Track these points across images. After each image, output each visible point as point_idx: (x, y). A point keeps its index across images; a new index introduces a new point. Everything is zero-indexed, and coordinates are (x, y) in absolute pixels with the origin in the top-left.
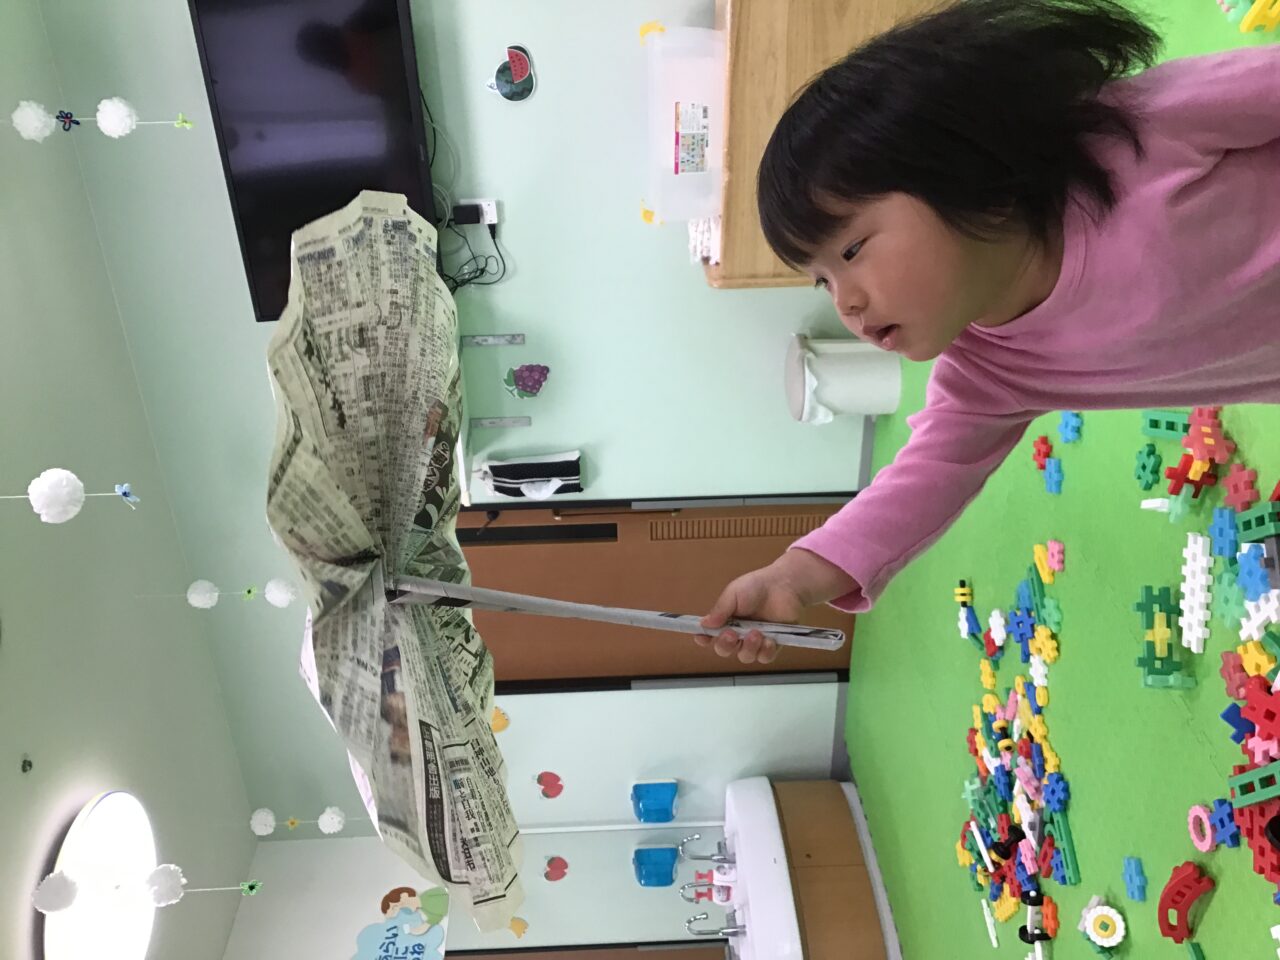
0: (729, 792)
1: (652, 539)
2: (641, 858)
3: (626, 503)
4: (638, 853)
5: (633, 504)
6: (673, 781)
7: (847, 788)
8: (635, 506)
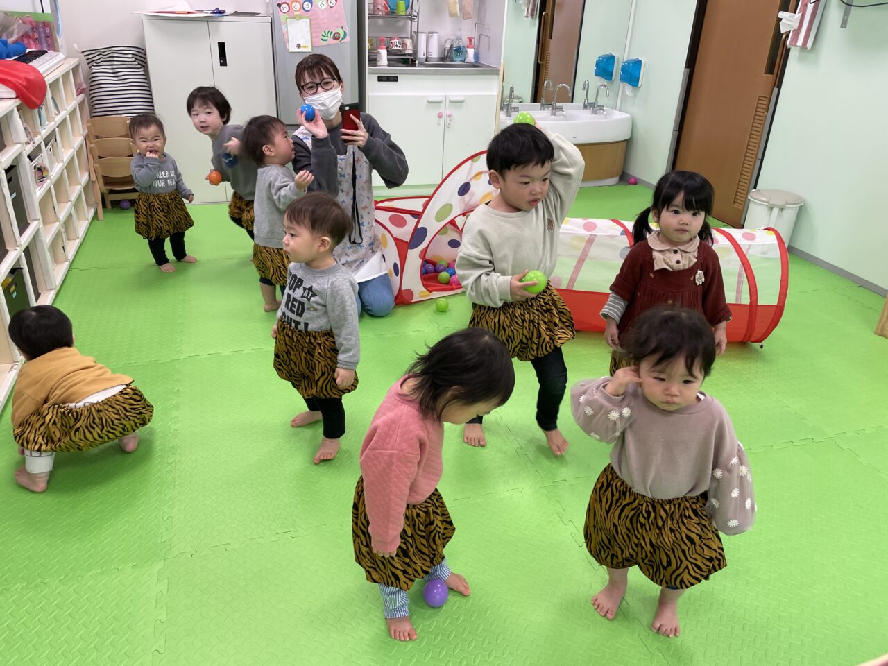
0: (628, 115)
1: (760, 96)
2: (611, 58)
3: (779, 87)
4: (613, 57)
5: (777, 89)
6: (639, 85)
7: (615, 180)
8: (776, 90)
